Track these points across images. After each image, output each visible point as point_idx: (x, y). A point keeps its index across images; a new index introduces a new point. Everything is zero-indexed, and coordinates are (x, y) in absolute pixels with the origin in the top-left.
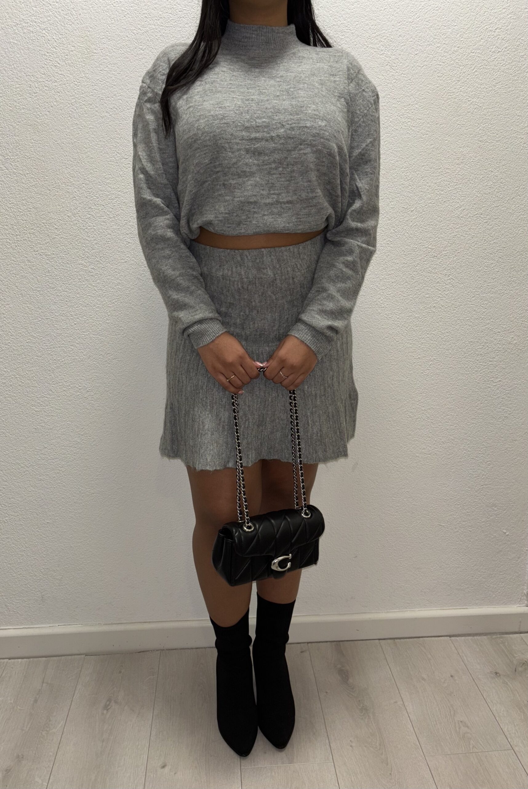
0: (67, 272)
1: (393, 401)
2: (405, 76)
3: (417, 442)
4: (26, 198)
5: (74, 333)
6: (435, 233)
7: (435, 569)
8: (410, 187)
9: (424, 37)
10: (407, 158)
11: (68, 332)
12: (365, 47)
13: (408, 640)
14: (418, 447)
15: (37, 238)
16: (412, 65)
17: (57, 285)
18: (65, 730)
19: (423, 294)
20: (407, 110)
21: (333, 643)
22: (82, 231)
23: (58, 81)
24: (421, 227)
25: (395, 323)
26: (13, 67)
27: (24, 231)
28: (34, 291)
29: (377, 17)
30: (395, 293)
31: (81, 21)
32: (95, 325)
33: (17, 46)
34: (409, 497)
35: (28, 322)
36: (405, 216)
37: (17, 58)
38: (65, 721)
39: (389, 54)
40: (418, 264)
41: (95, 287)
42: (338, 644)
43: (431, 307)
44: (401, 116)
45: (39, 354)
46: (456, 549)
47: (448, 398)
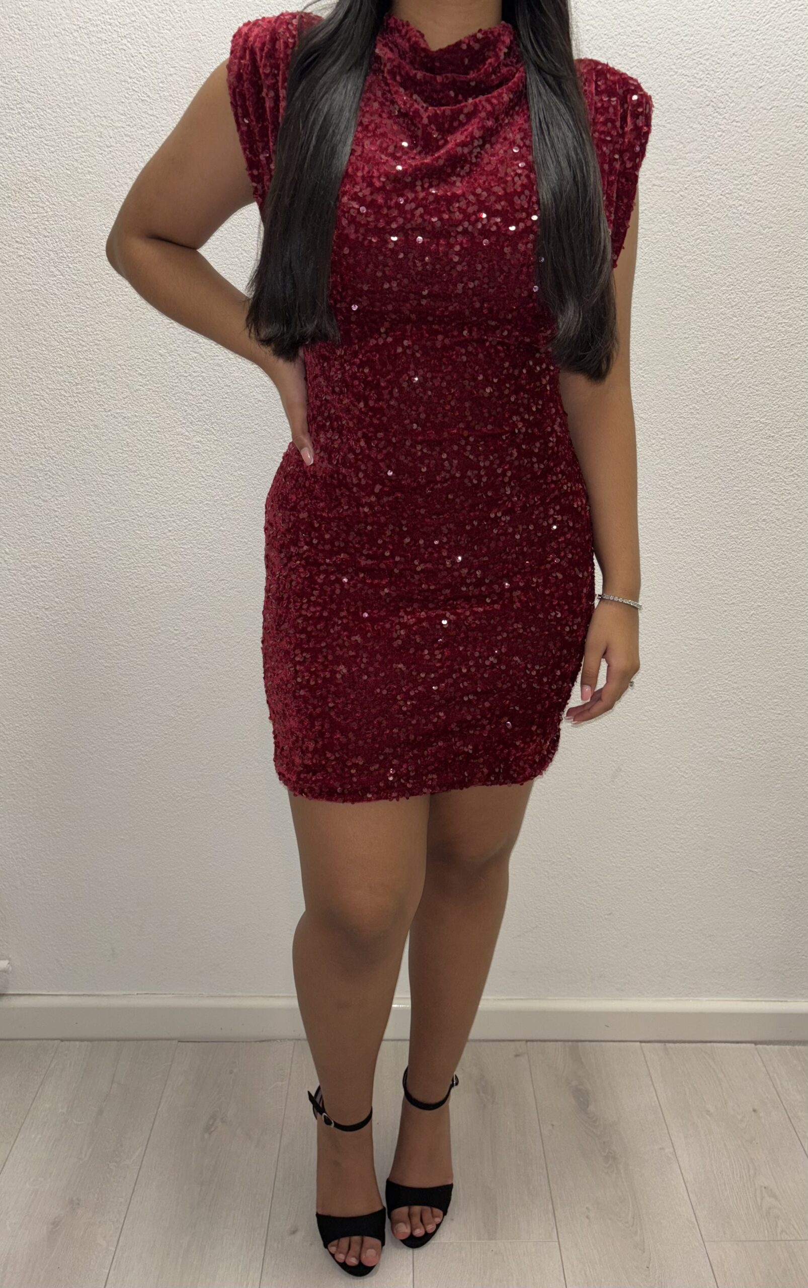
0: (157, 446)
1: (685, 672)
2: (739, 124)
3: (721, 739)
4: (92, 323)
5: (167, 545)
6: (773, 397)
7: (738, 937)
8: (735, 319)
9: (776, 57)
10: (733, 269)
11: (158, 543)
12: (671, 73)
13: (687, 1045)
14: (722, 747)
15: (109, 390)
16: (752, 107)
17: (142, 466)
18: (144, 1162)
19: (747, 498)
20: (738, 185)
21: (567, 1044)
22: (182, 379)
23: (147, 126)
24: (750, 387)
25: (696, 545)
26: (72, 101)
27: (88, 378)
28: (104, 476)
29: (696, 21)
30: (700, 495)
31: (187, 23)
32: (201, 533)
33: (79, 66)
34: (702, 824)
35: (93, 525)
36: (723, 368)
37: (79, 86)
38: (144, 1148)
39: (713, 85)
40: (741, 448)
41: (202, 473)
42: (574, 1045)
43: (758, 520)
44: (727, 196)
45: (112, 577)
46: (774, 908)
47: (777, 670)
